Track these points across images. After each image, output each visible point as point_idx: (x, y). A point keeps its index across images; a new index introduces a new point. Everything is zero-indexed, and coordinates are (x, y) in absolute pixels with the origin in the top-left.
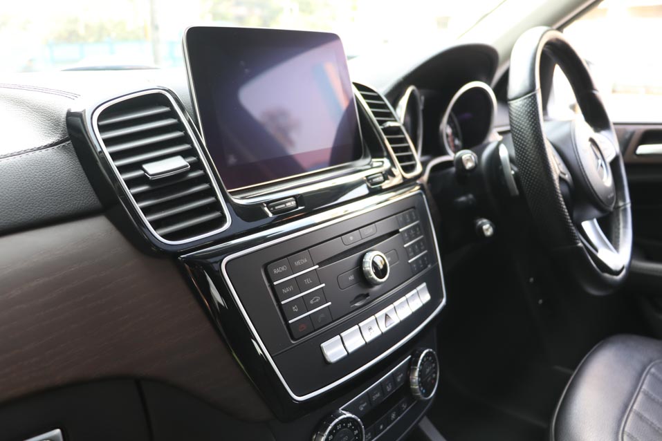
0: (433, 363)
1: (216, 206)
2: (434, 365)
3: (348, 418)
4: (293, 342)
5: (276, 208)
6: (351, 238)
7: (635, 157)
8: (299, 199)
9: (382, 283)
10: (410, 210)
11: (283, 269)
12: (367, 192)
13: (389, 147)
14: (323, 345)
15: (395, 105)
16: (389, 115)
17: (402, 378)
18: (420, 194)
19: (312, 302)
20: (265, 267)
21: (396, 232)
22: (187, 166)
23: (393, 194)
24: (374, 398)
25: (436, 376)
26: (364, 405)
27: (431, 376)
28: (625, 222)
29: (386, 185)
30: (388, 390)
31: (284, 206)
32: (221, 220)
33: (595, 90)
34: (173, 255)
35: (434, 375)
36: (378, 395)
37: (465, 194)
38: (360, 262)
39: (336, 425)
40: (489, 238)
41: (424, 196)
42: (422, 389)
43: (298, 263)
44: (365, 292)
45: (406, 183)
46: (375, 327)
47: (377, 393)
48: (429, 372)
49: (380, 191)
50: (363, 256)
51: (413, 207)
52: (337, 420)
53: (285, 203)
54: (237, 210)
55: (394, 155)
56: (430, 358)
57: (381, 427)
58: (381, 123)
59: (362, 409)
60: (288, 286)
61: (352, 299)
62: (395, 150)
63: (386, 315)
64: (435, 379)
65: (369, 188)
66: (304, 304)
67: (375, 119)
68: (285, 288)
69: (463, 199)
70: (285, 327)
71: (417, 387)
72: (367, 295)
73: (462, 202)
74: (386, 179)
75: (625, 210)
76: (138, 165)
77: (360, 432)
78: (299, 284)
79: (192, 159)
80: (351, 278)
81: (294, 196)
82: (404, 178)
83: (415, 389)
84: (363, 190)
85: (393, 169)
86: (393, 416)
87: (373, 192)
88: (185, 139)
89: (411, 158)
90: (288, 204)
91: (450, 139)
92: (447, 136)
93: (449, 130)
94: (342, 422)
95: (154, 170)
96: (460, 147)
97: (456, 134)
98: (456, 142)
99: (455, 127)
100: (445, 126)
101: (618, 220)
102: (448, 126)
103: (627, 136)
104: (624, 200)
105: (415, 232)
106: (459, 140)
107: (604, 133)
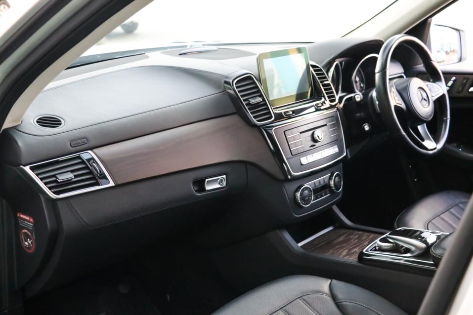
1: (269, 113)
2: (340, 180)
3: (308, 187)
4: (292, 156)
5: (286, 114)
7: (468, 94)
8: (294, 112)
10: (332, 118)
11: (289, 133)
12: (314, 110)
13: (324, 92)
14: (301, 159)
15: (327, 72)
16: (325, 78)
17: (327, 181)
18: (336, 111)
19: (297, 144)
20: (284, 132)
21: (326, 125)
22: (261, 100)
23: (325, 111)
25: (341, 185)
28: (445, 128)
29: (322, 108)
30: (322, 184)
31: (288, 113)
32: (271, 117)
33: (432, 61)
34: (259, 126)
37: (360, 112)
38: (313, 134)
39: (304, 189)
40: (368, 131)
41: (338, 112)
42: (335, 187)
45: (331, 107)
48: (338, 181)
49: (320, 110)
50: (314, 132)
51: (333, 116)
52: (304, 187)
54: (276, 114)
55: (326, 96)
56: (339, 176)
57: (319, 197)
58: (321, 82)
59: (313, 186)
61: (310, 146)
62: (327, 93)
65: (315, 108)
67: (318, 80)
68: (289, 139)
69: (358, 115)
70: (290, 151)
71: (333, 185)
72: (315, 145)
74: (322, 105)
75: (446, 122)
76: (248, 100)
77: (312, 194)
78: (294, 138)
79: (263, 97)
80: (310, 139)
81: (292, 111)
82: (330, 105)
83: (332, 187)
84: (313, 109)
85: (325, 101)
87: (317, 110)
89: (334, 96)
90: (290, 113)
91: (358, 84)
92: (356, 82)
93: (358, 79)
94: (306, 188)
95: (253, 101)
96: (364, 88)
97: (362, 81)
98: (362, 85)
99: (362, 76)
100: (355, 77)
101: (442, 127)
102: (357, 77)
103: (464, 81)
104: (446, 117)
105: (333, 125)
106: (363, 84)
107: (437, 83)
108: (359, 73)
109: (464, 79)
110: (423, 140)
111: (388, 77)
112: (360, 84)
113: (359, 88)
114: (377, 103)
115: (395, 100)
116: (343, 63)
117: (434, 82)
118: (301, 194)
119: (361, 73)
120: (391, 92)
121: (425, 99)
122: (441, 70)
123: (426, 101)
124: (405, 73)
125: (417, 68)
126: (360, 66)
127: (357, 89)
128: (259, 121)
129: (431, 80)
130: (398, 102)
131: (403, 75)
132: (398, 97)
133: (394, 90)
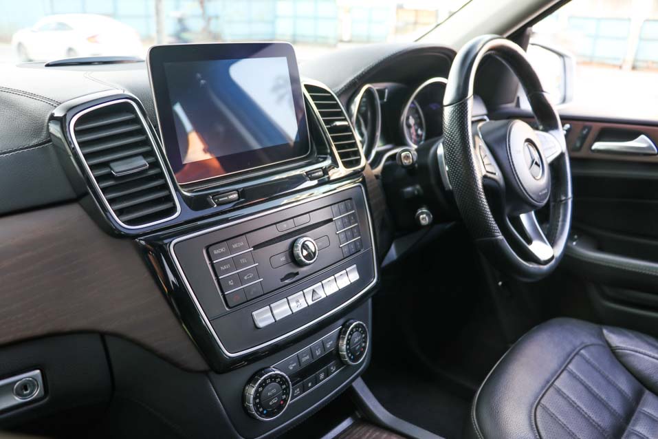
0: (362, 334)
1: (169, 198)
2: (364, 335)
3: (277, 374)
4: (227, 309)
5: (220, 200)
6: (285, 226)
7: (590, 153)
8: (241, 192)
9: (310, 264)
10: (345, 201)
11: (222, 250)
13: (333, 144)
14: (254, 313)
16: (340, 114)
17: (331, 344)
18: (360, 186)
19: (246, 278)
20: (207, 248)
21: (330, 220)
22: (145, 165)
24: (304, 360)
25: (366, 345)
26: (293, 365)
27: (360, 344)
28: (565, 216)
30: (318, 354)
31: (226, 198)
32: (172, 210)
33: (543, 91)
34: (132, 237)
35: (363, 344)
36: (308, 357)
37: (412, 185)
38: (293, 246)
39: (265, 380)
40: (426, 226)
41: (363, 188)
42: (350, 355)
43: (235, 246)
44: (295, 271)
45: (346, 177)
46: (302, 300)
47: (306, 356)
48: (358, 341)
50: (295, 241)
51: (350, 199)
52: (266, 375)
53: (227, 196)
54: (186, 200)
55: (336, 152)
56: (360, 329)
57: (310, 385)
58: (328, 122)
59: (291, 368)
60: (226, 264)
61: (283, 277)
62: (338, 147)
63: (314, 291)
64: (364, 348)
66: (240, 279)
67: (321, 119)
68: (223, 265)
69: (409, 189)
70: (222, 297)
71: (345, 353)
72: (297, 274)
73: (408, 192)
74: (326, 173)
75: (566, 204)
76: (106, 164)
77: (288, 387)
78: (236, 263)
79: (151, 159)
80: (283, 259)
81: (237, 190)
82: (346, 172)
83: (344, 355)
85: (333, 166)
86: (322, 376)
88: (146, 142)
89: (356, 153)
90: (231, 197)
91: (413, 130)
92: (409, 126)
93: (412, 121)
94: (271, 377)
95: (119, 168)
96: (423, 138)
97: (419, 125)
98: (420, 132)
99: (420, 118)
100: (408, 118)
101: (559, 213)
102: (411, 117)
103: (585, 132)
104: (566, 195)
105: (350, 220)
106: (422, 130)
107: (552, 132)
108: (414, 111)
109: (584, 128)
110: (530, 242)
111: (470, 119)
112: (416, 131)
113: (414, 136)
114: (447, 169)
115: (483, 165)
116: (387, 91)
117: (546, 130)
118: (258, 395)
119: (417, 112)
120: (475, 147)
121: (536, 163)
122: (558, 111)
123: (539, 166)
124: (488, 115)
125: (507, 108)
126: (415, 98)
127: (411, 139)
128: (129, 222)
129: (541, 127)
130: (489, 169)
131: (486, 117)
132: (489, 159)
133: (480, 142)
